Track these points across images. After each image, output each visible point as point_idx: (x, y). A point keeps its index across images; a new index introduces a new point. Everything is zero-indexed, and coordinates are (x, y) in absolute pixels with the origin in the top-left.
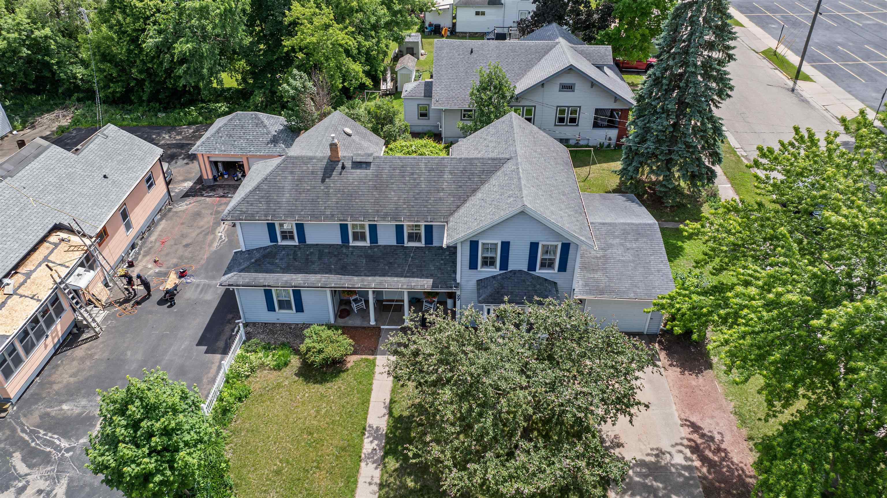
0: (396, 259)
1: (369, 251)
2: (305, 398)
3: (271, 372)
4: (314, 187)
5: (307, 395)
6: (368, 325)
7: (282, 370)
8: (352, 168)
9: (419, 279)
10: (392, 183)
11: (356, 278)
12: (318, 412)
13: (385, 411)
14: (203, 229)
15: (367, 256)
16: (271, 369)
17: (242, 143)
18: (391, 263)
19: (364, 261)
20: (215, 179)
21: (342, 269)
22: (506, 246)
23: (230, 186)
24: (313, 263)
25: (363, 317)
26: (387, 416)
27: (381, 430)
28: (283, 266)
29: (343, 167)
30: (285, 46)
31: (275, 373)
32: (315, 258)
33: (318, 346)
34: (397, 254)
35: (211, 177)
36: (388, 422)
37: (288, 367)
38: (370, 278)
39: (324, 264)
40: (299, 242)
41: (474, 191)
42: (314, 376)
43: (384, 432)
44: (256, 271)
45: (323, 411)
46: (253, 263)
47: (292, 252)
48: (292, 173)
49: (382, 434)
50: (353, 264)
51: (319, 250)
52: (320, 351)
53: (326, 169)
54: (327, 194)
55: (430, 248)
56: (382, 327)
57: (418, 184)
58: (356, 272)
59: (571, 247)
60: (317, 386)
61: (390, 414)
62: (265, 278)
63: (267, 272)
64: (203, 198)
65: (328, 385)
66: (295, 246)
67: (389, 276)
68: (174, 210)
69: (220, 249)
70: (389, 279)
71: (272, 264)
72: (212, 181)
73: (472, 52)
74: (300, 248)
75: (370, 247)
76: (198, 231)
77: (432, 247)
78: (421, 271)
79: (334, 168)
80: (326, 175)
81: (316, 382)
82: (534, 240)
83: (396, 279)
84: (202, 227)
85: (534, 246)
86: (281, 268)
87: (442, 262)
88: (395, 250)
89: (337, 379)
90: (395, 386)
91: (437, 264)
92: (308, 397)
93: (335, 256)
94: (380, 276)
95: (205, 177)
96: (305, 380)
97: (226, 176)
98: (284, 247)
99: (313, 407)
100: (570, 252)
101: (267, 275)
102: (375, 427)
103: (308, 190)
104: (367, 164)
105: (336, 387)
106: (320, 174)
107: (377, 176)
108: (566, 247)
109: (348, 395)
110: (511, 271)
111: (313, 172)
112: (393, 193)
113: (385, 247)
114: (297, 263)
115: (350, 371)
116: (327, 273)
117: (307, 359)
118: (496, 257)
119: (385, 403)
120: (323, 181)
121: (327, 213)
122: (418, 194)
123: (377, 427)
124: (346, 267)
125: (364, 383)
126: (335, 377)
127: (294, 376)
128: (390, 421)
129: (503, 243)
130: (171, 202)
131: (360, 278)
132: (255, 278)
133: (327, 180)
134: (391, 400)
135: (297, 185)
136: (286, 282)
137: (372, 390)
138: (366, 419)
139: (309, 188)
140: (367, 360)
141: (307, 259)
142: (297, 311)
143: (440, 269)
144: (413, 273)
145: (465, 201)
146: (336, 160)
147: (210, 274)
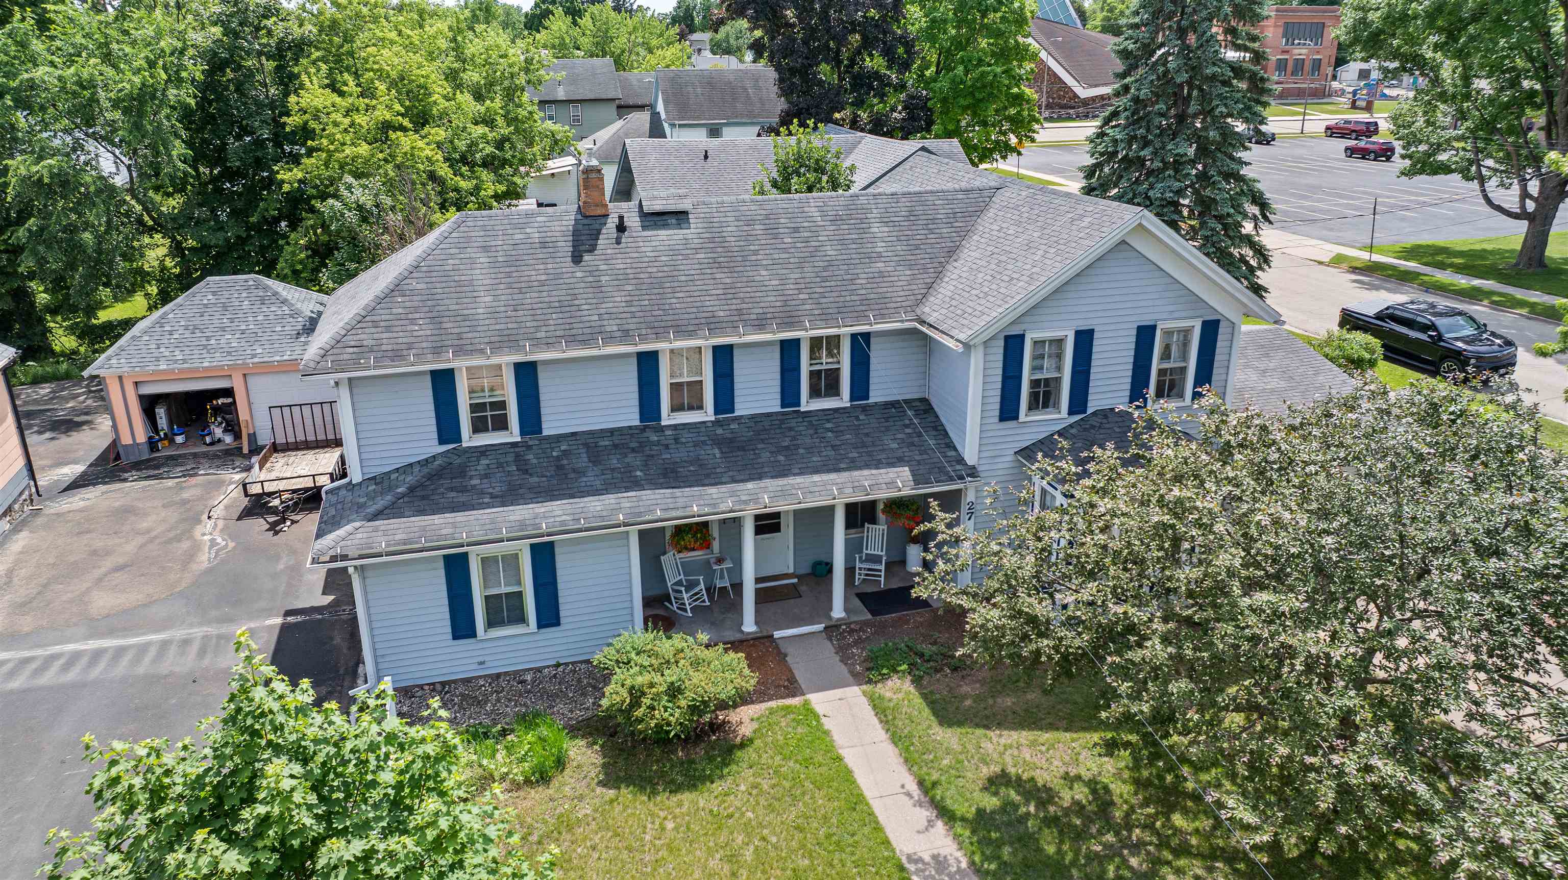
0: (794, 438)
1: (720, 431)
2: (669, 834)
3: (521, 793)
4: (558, 276)
5: (670, 825)
6: (738, 636)
7: (555, 783)
8: (644, 228)
9: (874, 472)
10: (756, 253)
11: (712, 490)
12: (732, 858)
13: (925, 814)
14: (153, 534)
15: (718, 442)
16: (516, 786)
17: (231, 340)
18: (787, 448)
19: (717, 451)
20: (152, 445)
21: (665, 475)
22: (1085, 339)
23: (195, 455)
24: (580, 473)
25: (713, 624)
26: (940, 824)
27: (952, 861)
28: (497, 491)
29: (621, 228)
30: (283, 181)
31: (537, 794)
32: (582, 460)
33: (662, 683)
34: (791, 429)
35: (141, 437)
36: (956, 837)
37: (567, 772)
38: (750, 485)
39: (613, 470)
40: (522, 433)
41: (952, 252)
42: (662, 775)
43: (964, 865)
44: (422, 512)
45: (748, 855)
46: (403, 496)
47: (510, 458)
48: (485, 249)
49: (959, 870)
50: (691, 463)
51: (586, 445)
52: (674, 692)
53: (576, 233)
54: (598, 287)
55: (864, 409)
56: (777, 634)
57: (817, 249)
58: (708, 476)
59: (1221, 330)
60: (686, 797)
61: (945, 813)
62: (454, 525)
63: (455, 508)
64: (128, 484)
65: (718, 787)
66: (514, 445)
67: (795, 475)
68: (47, 511)
69: (223, 561)
70: (799, 480)
71: (463, 490)
72: (146, 448)
73: (706, 157)
74: (529, 447)
75: (716, 423)
76: (140, 540)
77: (868, 405)
78: (869, 454)
79: (599, 232)
80: (582, 248)
81: (676, 788)
82: (1146, 321)
83: (816, 478)
84: (148, 531)
85: (1145, 335)
86: (493, 496)
87: (908, 431)
88: (782, 422)
89: (734, 767)
90: (907, 750)
91: (900, 436)
92: (676, 829)
93: (633, 450)
94: (772, 477)
95: (126, 440)
96: (642, 789)
97: (179, 439)
98: (484, 451)
99: (710, 852)
100: (1219, 344)
101: (460, 517)
102: (927, 858)
103: (542, 284)
104: (680, 217)
105: (743, 788)
106: (565, 247)
107: (712, 240)
108: (1211, 329)
109: (794, 798)
110: (1094, 414)
111: (543, 244)
112: (764, 273)
113: (755, 418)
114: (534, 480)
115: (758, 743)
116: (628, 490)
117: (640, 721)
118: (1058, 380)
119: (909, 795)
120: (577, 259)
121: (608, 329)
122: (825, 269)
123: (935, 857)
124: (674, 471)
125: (819, 758)
126: (725, 764)
127: (599, 790)
128: (959, 830)
129: (1078, 333)
130: (35, 496)
131: (724, 488)
132: (423, 529)
133: (586, 257)
134: (921, 783)
135: (509, 275)
136: (522, 525)
137: (850, 772)
138: (887, 842)
139: (543, 277)
140: (787, 710)
141: (560, 468)
142: (540, 626)
143: (913, 444)
144: (853, 460)
145: (939, 275)
146: (599, 211)
147: (214, 613)
